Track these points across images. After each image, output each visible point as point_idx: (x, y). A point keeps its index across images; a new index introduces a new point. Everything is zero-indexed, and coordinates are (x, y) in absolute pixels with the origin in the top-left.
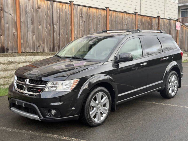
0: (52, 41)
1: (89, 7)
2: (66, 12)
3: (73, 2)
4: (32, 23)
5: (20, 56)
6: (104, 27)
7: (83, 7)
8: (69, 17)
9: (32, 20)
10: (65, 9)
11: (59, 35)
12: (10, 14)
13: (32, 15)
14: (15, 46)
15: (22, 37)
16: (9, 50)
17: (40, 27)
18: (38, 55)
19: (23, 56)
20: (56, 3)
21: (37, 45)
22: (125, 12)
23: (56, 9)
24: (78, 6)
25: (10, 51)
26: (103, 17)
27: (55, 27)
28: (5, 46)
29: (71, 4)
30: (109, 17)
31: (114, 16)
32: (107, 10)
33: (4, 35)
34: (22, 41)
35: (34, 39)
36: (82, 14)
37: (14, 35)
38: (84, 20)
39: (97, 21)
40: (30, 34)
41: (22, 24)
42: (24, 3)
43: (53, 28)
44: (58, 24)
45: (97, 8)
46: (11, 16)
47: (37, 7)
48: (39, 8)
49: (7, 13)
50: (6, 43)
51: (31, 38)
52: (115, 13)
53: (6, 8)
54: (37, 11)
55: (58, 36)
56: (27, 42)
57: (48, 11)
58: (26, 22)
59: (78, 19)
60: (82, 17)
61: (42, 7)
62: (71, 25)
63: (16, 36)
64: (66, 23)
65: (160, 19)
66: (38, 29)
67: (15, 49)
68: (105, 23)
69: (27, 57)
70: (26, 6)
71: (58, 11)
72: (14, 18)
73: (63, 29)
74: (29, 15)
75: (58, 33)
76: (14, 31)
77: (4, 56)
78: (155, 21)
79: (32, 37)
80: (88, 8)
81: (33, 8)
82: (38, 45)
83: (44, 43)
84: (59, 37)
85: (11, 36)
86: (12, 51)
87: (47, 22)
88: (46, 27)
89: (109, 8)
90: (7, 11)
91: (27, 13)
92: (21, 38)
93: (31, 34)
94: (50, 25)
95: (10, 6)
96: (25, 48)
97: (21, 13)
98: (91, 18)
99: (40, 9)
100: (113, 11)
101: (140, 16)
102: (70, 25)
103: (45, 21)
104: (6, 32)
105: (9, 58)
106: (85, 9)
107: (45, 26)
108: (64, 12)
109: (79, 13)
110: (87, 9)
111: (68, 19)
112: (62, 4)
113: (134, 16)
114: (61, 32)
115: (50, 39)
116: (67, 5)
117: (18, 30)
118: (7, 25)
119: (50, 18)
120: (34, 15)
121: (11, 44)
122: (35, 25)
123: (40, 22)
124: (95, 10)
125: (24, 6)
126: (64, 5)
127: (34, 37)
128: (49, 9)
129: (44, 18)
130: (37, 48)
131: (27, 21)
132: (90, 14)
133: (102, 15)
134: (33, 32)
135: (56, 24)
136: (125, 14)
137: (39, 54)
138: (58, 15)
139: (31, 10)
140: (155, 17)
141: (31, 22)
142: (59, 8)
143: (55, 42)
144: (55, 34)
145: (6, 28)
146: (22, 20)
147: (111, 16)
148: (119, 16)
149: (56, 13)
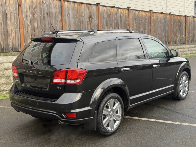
1: (140, 11)
3: (130, 8)
4: (107, 25)
6: (149, 26)
7: (136, 11)
8: (128, 19)
10: (125, 13)
12: (95, 20)
20: (120, 9)
23: (120, 15)
24: (133, 11)
26: (148, 18)
29: (129, 9)
30: (152, 18)
31: (156, 17)
32: (151, 12)
38: (137, 21)
39: (144, 22)
42: (102, 11)
47: (109, 13)
49: (93, 19)
52: (156, 15)
53: (93, 15)
54: (109, 16)
57: (116, 16)
59: (133, 20)
60: (135, 19)
61: (112, 13)
62: (129, 25)
64: (126, 24)
65: (187, 17)
68: (150, 22)
70: (103, 14)
71: (121, 15)
72: (97, 22)
74: (105, 20)
78: (183, 19)
80: (139, 11)
81: (107, 14)
87: (115, 24)
89: (152, 10)
90: (93, 17)
91: (104, 18)
94: (116, 27)
95: (95, 14)
98: (141, 19)
99: (111, 15)
100: (155, 12)
101: (173, 16)
102: (128, 25)
108: (125, 16)
109: (134, 16)
110: (138, 12)
111: (127, 21)
112: (123, 10)
113: (168, 16)
116: (126, 10)
119: (116, 21)
120: (108, 19)
123: (111, 25)
124: (143, 13)
125: (102, 13)
128: (116, 14)
129: (113, 21)
131: (104, 25)
132: (140, 16)
133: (148, 16)
135: (120, 26)
136: (163, 15)
139: (106, 16)
140: (183, 16)
141: (106, 24)
142: (122, 13)
147: (153, 16)
148: (159, 17)
149: (120, 17)
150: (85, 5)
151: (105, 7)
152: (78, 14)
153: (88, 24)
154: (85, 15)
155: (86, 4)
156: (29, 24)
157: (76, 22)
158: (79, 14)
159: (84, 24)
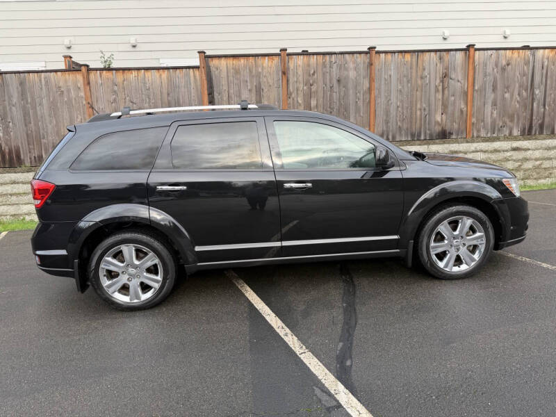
0: (528, 117)
4: (494, 89)
5: (467, 142)
9: (493, 86)
11: (544, 106)
12: (459, 81)
13: (494, 78)
14: (463, 127)
15: (475, 114)
16: (452, 134)
17: (507, 95)
18: (500, 141)
19: (473, 141)
21: (498, 125)
23: (540, 63)
25: (454, 137)
27: (537, 92)
28: (448, 129)
33: (446, 113)
34: (474, 120)
35: (495, 115)
37: (462, 111)
40: (488, 108)
41: (475, 94)
42: (482, 60)
43: (533, 93)
44: (542, 87)
46: (459, 84)
47: (504, 63)
48: (508, 65)
49: (453, 79)
50: (449, 124)
51: (490, 114)
53: (453, 72)
54: (503, 69)
55: (542, 107)
56: (483, 121)
57: (525, 67)
58: (483, 89)
61: (513, 62)
63: (465, 113)
66: (504, 99)
67: (462, 133)
69: (479, 144)
70: (485, 65)
71: (546, 64)
72: (464, 85)
73: (553, 95)
74: (490, 79)
75: (542, 101)
76: (463, 106)
77: (444, 143)
79: (492, 113)
81: (497, 66)
82: (501, 124)
83: (512, 121)
84: (542, 110)
85: (457, 114)
86: (458, 135)
87: (521, 86)
88: (519, 95)
90: (453, 76)
91: (486, 76)
92: (472, 116)
93: (490, 108)
94: (526, 90)
95: (459, 69)
96: (478, 131)
97: (476, 76)
99: (510, 66)
103: (517, 85)
104: (450, 109)
105: (452, 145)
107: (516, 93)
114: (547, 100)
115: (525, 114)
117: (469, 104)
118: (453, 98)
119: (527, 78)
120: (498, 76)
121: (456, 126)
122: (499, 92)
123: (507, 88)
125: (482, 65)
127: (495, 112)
128: (527, 63)
129: (516, 79)
130: (499, 130)
131: (485, 89)
134: (494, 104)
135: (539, 88)
137: (501, 139)
138: (545, 71)
139: (493, 69)
141: (491, 88)
142: (548, 58)
143: (534, 118)
144: (535, 105)
145: (450, 103)
146: (476, 88)
149: (541, 65)
150: (433, 54)
151: (490, 52)
152: (411, 73)
153: (437, 91)
154: (429, 74)
155: (436, 51)
156: (300, 102)
157: (406, 89)
158: (414, 74)
159: (425, 92)
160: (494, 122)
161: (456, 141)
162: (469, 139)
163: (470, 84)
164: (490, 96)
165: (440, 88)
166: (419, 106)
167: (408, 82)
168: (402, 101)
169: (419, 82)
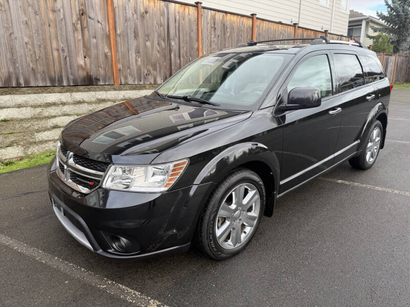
0: (168, 67)
1: (226, 13)
2: (190, 20)
3: (201, 3)
4: (136, 36)
5: (115, 90)
7: (217, 12)
8: (194, 28)
9: (134, 32)
10: (189, 14)
11: (180, 57)
12: (99, 22)
13: (135, 24)
14: (109, 74)
15: (121, 60)
16: (99, 80)
17: (148, 44)
18: (146, 89)
19: (120, 89)
20: (173, 4)
21: (144, 72)
22: (280, 23)
23: (173, 16)
24: (209, 11)
25: (101, 83)
26: (247, 29)
27: (173, 43)
28: (93, 73)
29: (197, 7)
30: (256, 30)
31: (264, 28)
32: (253, 18)
33: (90, 57)
34: (120, 66)
35: (139, 63)
36: (214, 24)
37: (106, 56)
38: (218, 32)
39: (237, 35)
40: (133, 55)
41: (118, 39)
42: (120, 3)
43: (170, 45)
44: (177, 39)
45: (238, 15)
46: (100, 25)
47: (143, 10)
48: (146, 12)
49: (92, 19)
50: (94, 69)
51: (134, 61)
52: (265, 24)
53: (91, 11)
54: (142, 16)
55: (178, 58)
56: (129, 68)
57: (161, 18)
58: (125, 35)
59: (209, 31)
60: (215, 29)
61: (150, 11)
62: (198, 41)
63: (109, 57)
64: (190, 37)
65: (329, 35)
66: (146, 46)
67: (109, 79)
68: (250, 38)
69: (126, 91)
70: (125, 9)
71: (177, 18)
72: (106, 27)
73: (185, 48)
74: (131, 24)
75: (177, 53)
76: (107, 50)
77: (89, 90)
79: (136, 61)
80: (224, 14)
81: (136, 11)
82: (146, 72)
83: (155, 69)
84: (178, 61)
85: (101, 58)
86: (105, 81)
87: (159, 36)
88: (158, 44)
89: (256, 15)
90: (92, 15)
91: (126, 20)
92: (118, 61)
93: (134, 55)
94: (164, 41)
95: (97, 8)
96: (126, 78)
97: (117, 19)
98: (228, 30)
99: (148, 14)
100: (263, 20)
101: (301, 29)
102: (195, 41)
103: (156, 35)
104: (93, 52)
105: (98, 93)
106: (219, 16)
107: (156, 42)
108: (187, 20)
109: (211, 23)
110: (223, 16)
111: (192, 31)
112: (183, 6)
113: (291, 29)
114: (182, 52)
115: (165, 63)
116: (191, 7)
117: (113, 49)
118: (94, 40)
119: (164, 29)
120: (139, 23)
121: (102, 72)
122: (141, 40)
123: (148, 36)
124: (234, 18)
125: (121, 8)
126: (187, 8)
127: (139, 59)
128: (162, 14)
129: (154, 28)
130: (145, 78)
131: (127, 34)
132: (228, 24)
133: (246, 26)
134: (138, 52)
135: (174, 39)
136: (280, 25)
138: (177, 25)
139: (133, 15)
141: (133, 34)
142: (179, 13)
143: (173, 68)
144: (172, 56)
145: (92, 45)
146: (118, 32)
147: (259, 27)
148: (271, 29)
149: (174, 21)
153: (75, 29)
154: (63, 7)
157: (34, 22)
159: (61, 30)
160: (139, 70)
161: (103, 88)
162: (116, 86)
163: (111, 28)
164: (133, 43)
165: (79, 26)
166: (55, 45)
167: (36, 13)
168: (31, 37)
169: (51, 15)
